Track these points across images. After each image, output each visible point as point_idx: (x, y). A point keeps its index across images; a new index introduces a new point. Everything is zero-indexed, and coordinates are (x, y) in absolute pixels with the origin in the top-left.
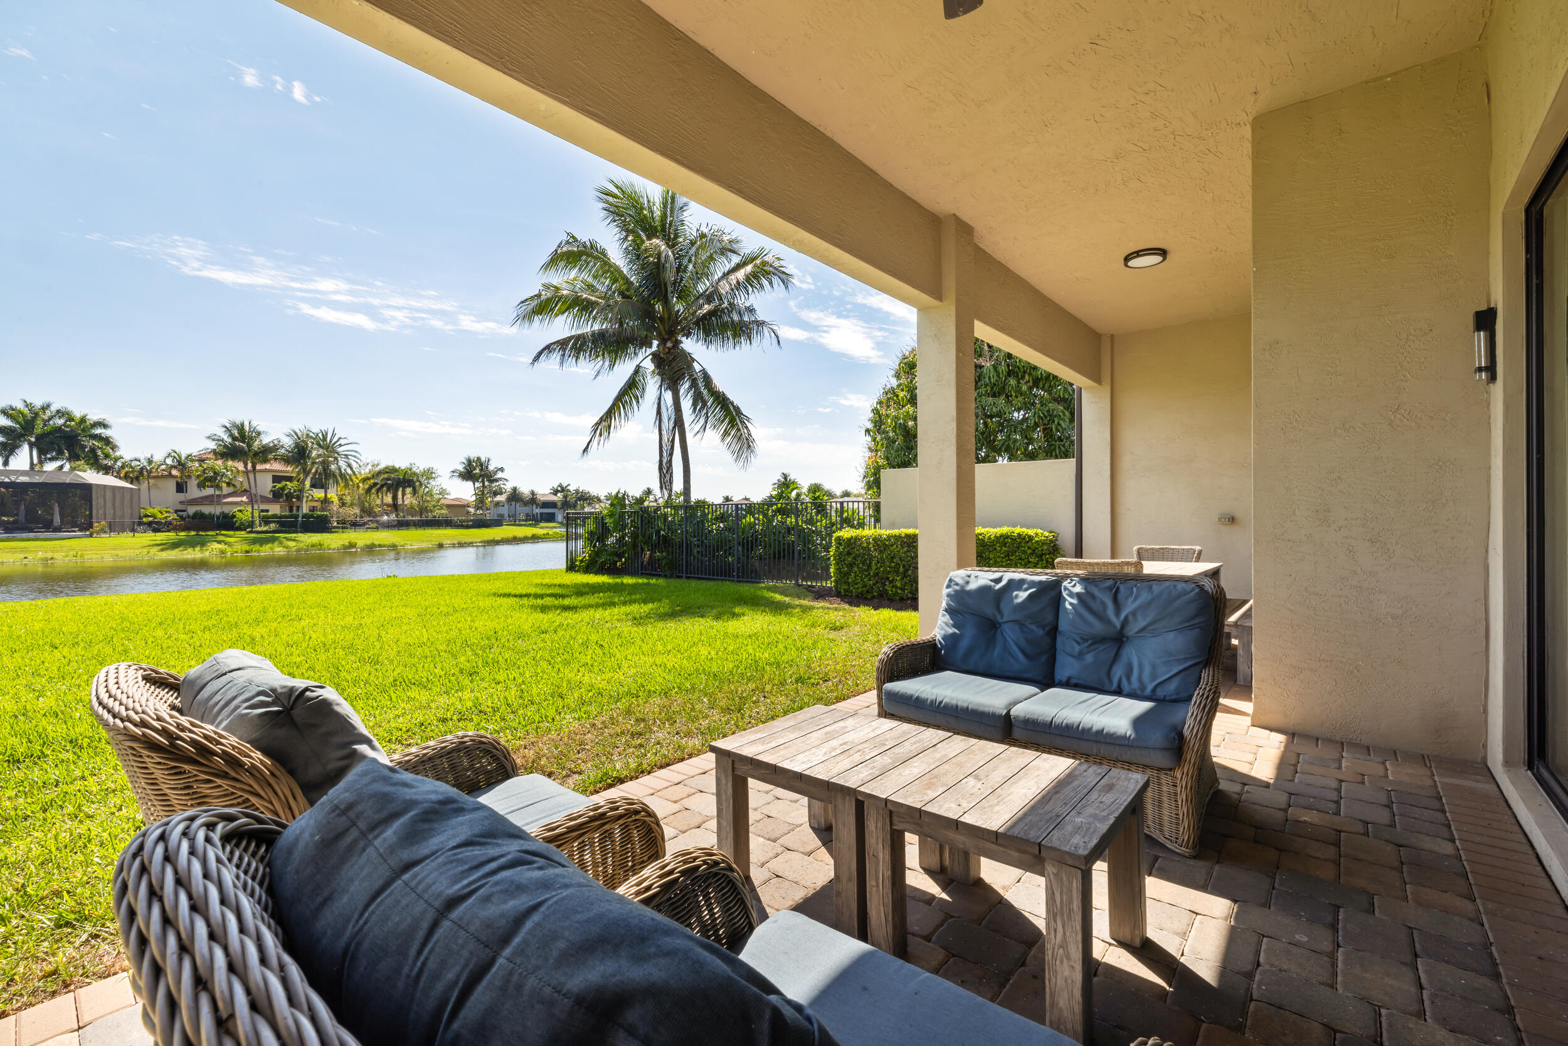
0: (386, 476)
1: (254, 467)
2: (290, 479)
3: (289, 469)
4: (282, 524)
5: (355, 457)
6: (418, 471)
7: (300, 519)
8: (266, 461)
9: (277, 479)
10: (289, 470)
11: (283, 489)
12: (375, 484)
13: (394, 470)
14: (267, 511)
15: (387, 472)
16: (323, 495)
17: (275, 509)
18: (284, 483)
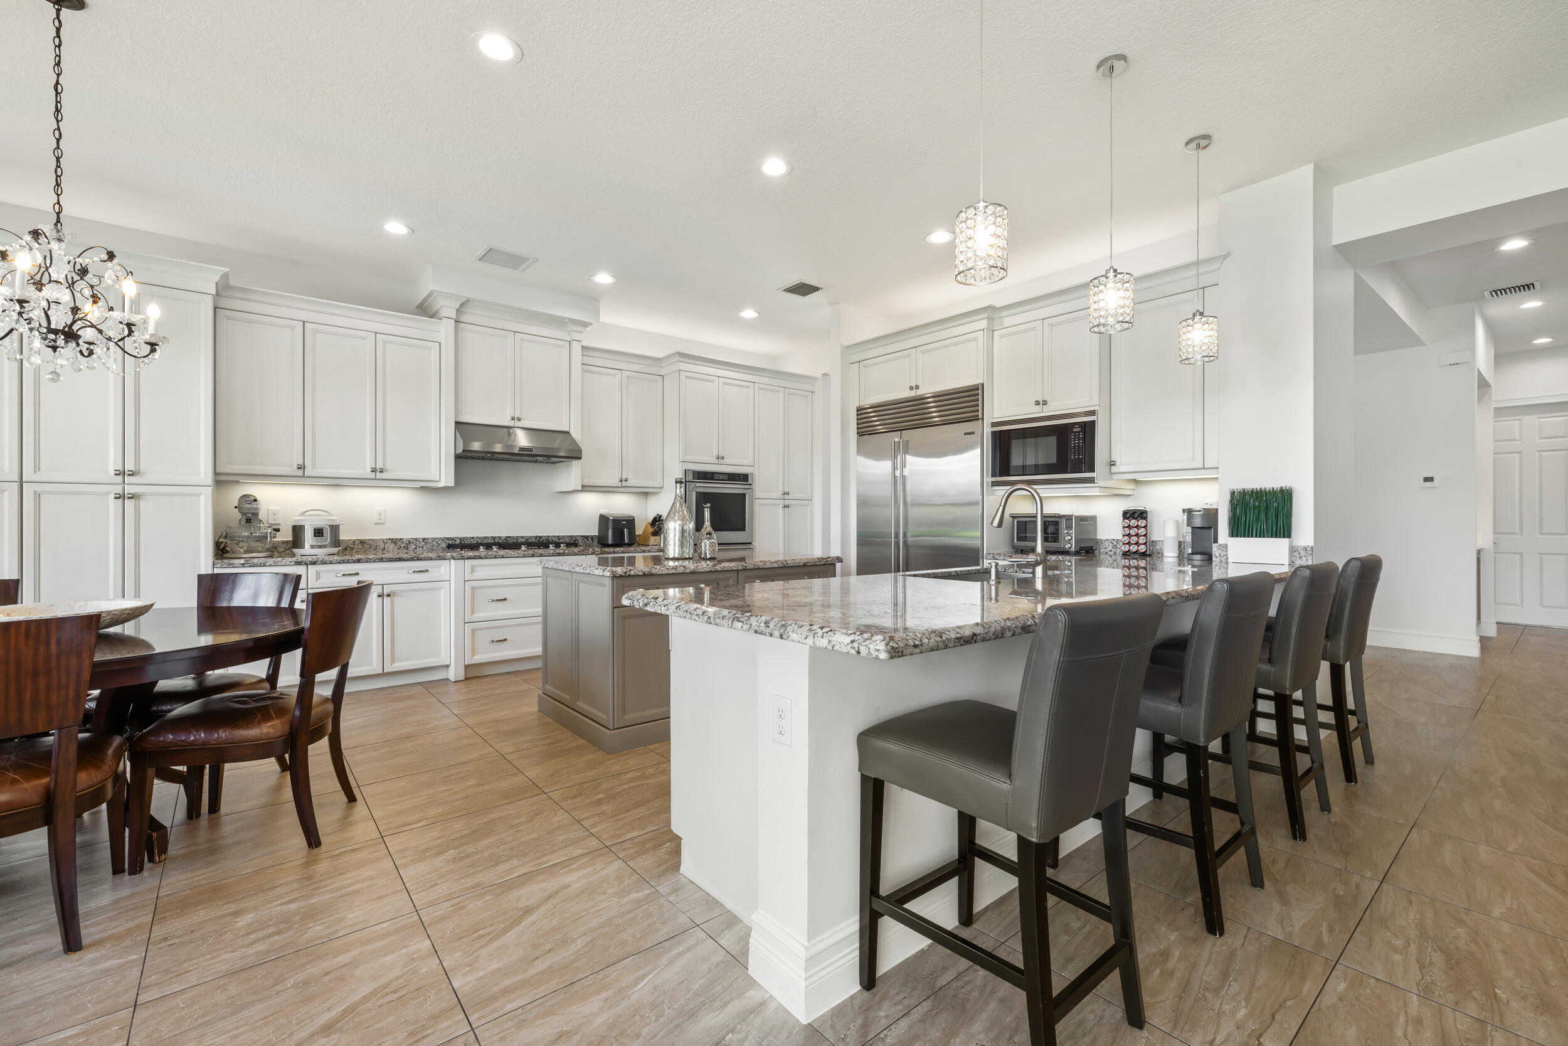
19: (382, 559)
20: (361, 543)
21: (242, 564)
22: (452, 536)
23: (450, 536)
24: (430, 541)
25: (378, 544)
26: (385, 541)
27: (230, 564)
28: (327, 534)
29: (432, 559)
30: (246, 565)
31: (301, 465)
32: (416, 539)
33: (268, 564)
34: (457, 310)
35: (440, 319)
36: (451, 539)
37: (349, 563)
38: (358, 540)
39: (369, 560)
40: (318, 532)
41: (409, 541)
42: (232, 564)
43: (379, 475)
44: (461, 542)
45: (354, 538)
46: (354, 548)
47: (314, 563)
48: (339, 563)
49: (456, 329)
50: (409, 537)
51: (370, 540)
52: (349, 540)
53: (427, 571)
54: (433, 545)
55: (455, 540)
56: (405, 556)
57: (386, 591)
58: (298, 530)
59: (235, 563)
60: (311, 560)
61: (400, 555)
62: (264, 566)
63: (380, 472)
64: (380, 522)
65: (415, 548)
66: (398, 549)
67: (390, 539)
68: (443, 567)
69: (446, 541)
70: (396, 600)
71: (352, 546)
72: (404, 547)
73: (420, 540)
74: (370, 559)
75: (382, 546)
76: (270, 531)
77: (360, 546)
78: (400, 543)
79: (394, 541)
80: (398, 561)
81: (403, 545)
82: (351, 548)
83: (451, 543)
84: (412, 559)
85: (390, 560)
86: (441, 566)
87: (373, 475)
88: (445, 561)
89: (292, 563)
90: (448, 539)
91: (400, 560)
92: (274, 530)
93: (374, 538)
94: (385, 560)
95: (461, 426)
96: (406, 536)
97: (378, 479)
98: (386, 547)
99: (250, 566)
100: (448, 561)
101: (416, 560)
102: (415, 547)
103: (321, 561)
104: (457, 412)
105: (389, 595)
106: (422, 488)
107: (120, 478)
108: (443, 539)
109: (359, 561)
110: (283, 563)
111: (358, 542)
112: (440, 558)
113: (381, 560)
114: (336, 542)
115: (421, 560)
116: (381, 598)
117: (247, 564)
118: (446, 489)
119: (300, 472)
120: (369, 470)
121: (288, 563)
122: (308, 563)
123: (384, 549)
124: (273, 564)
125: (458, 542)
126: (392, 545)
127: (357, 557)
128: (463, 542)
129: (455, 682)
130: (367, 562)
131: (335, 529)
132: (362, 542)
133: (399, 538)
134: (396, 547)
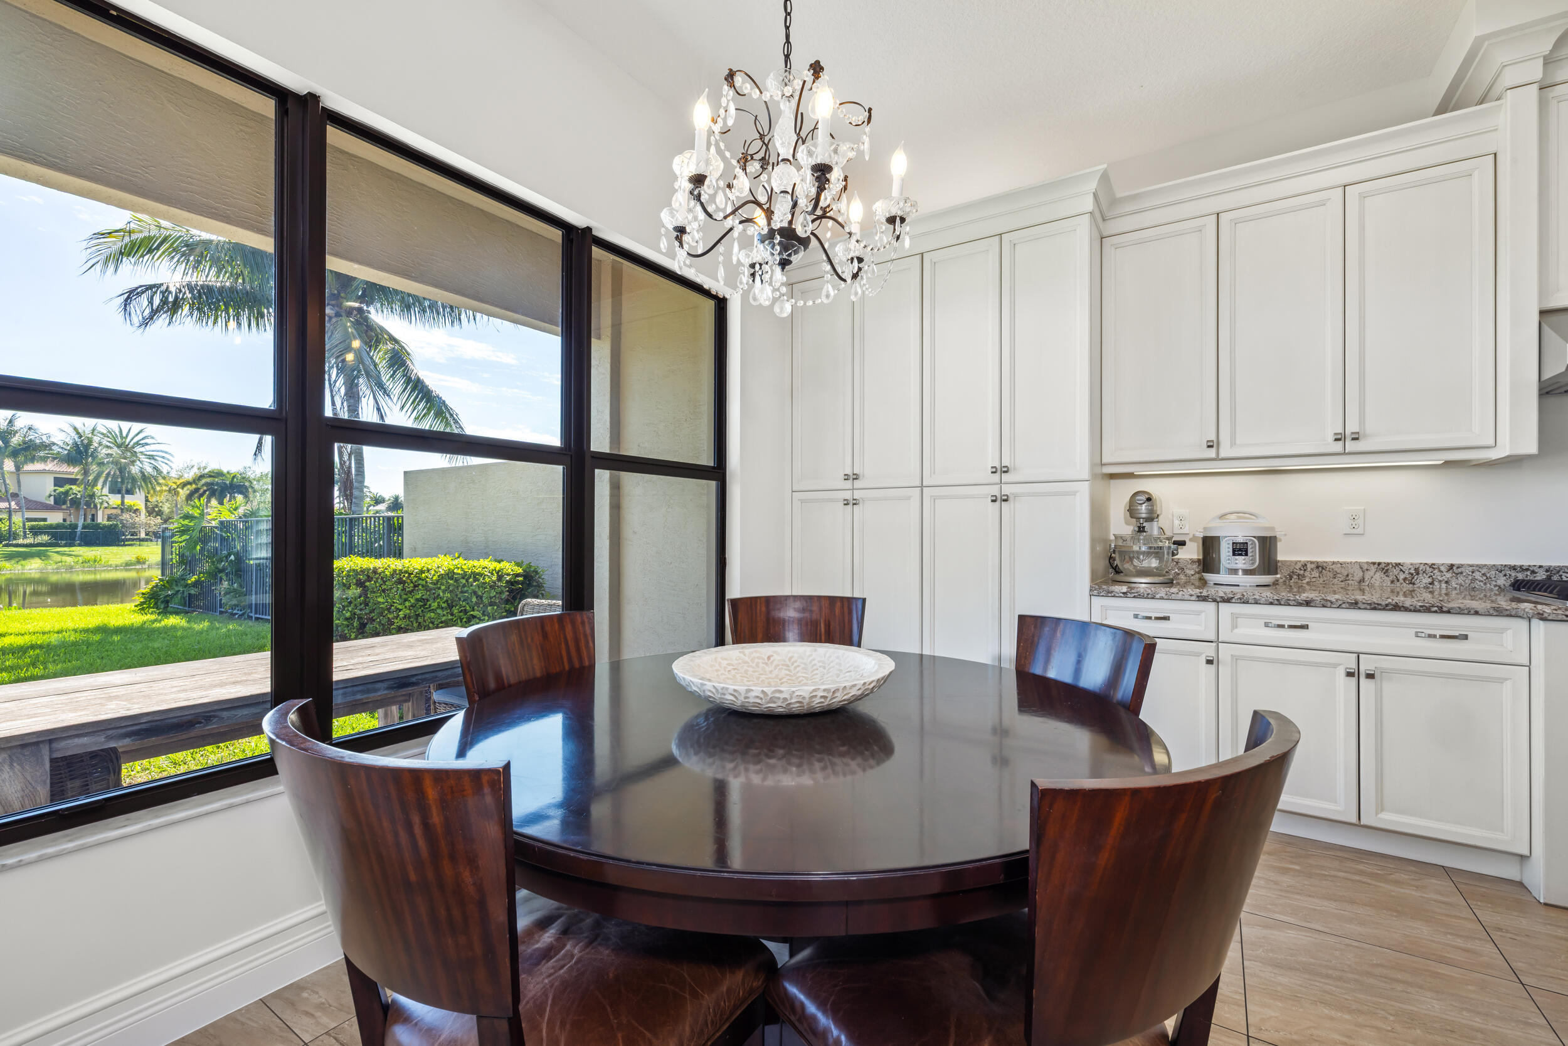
0: (209, 480)
1: (18, 468)
2: (73, 482)
3: (71, 469)
4: (54, 535)
5: (163, 457)
6: (252, 476)
7: (79, 529)
8: (33, 460)
9: (59, 482)
10: (74, 471)
11: (66, 493)
12: (197, 490)
13: (219, 474)
14: (45, 520)
15: (210, 476)
16: (119, 502)
17: (55, 518)
18: (67, 487)
19: (1356, 603)
20: (1318, 567)
21: (1124, 593)
22: (1525, 563)
23: (1518, 563)
24: (1468, 571)
25: (1351, 571)
26: (1365, 567)
27: (1109, 592)
28: (1255, 550)
29: (1477, 613)
30: (1129, 595)
31: (1213, 441)
32: (1432, 566)
33: (1158, 596)
34: (1545, 58)
35: (1498, 99)
36: (1522, 569)
37: (1290, 605)
38: (1312, 563)
39: (1329, 604)
40: (1240, 549)
41: (1417, 570)
42: (1112, 592)
43: (1351, 446)
44: (1549, 578)
45: (1304, 559)
46: (1304, 576)
47: (1228, 600)
48: (1271, 604)
49: (1543, 106)
50: (1417, 560)
51: (1334, 563)
52: (1296, 562)
53: (1465, 637)
54: (1474, 580)
55: (1533, 572)
56: (1408, 602)
57: (1366, 665)
58: (1210, 544)
59: (1116, 590)
60: (1222, 594)
61: (1396, 600)
62: (1153, 598)
63: (1353, 439)
64: (1354, 531)
65: (1432, 583)
66: (1392, 582)
67: (1374, 563)
68: (1509, 632)
69: (1508, 572)
70: (1388, 687)
71: (1302, 572)
72: (1405, 579)
73: (1442, 568)
74: (1332, 603)
75: (1359, 574)
76: (1167, 544)
77: (1316, 574)
78: (1396, 571)
79: (1384, 568)
80: (1391, 610)
81: (1402, 576)
82: (1299, 575)
83: (1520, 576)
84: (1427, 610)
85: (1375, 607)
86: (1502, 631)
87: (1338, 447)
88: (1519, 620)
89: (1194, 598)
90: (1514, 568)
91: (1396, 608)
92: (1175, 543)
93: (1341, 560)
94: (1363, 606)
95: (1554, 318)
96: (1410, 558)
97: (1350, 453)
98: (1367, 576)
99: (1134, 597)
100: (1524, 624)
101: (1435, 612)
102: (1430, 580)
103: (1240, 599)
104: (1543, 290)
105: (1370, 676)
106: (1448, 464)
107: (996, 477)
108: (1500, 569)
109: (1308, 603)
110: (1180, 596)
111: (1313, 566)
112: (1499, 612)
113: (1355, 605)
114: (1269, 564)
115: (1449, 612)
116: (1354, 680)
117: (1130, 593)
118: (1513, 462)
119: (1212, 453)
120: (1330, 438)
121: (1187, 597)
122: (1219, 599)
123: (1362, 580)
124: (1166, 597)
125: (1541, 576)
126: (1379, 575)
127: (1304, 596)
128: (1555, 578)
129: (1546, 904)
130: (1324, 606)
131: (1268, 544)
132: (1320, 567)
133: (1394, 561)
134: (1388, 581)
